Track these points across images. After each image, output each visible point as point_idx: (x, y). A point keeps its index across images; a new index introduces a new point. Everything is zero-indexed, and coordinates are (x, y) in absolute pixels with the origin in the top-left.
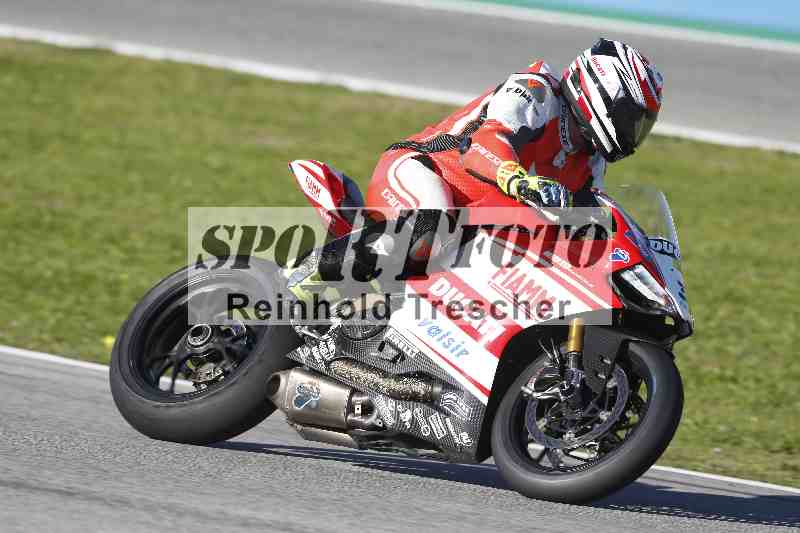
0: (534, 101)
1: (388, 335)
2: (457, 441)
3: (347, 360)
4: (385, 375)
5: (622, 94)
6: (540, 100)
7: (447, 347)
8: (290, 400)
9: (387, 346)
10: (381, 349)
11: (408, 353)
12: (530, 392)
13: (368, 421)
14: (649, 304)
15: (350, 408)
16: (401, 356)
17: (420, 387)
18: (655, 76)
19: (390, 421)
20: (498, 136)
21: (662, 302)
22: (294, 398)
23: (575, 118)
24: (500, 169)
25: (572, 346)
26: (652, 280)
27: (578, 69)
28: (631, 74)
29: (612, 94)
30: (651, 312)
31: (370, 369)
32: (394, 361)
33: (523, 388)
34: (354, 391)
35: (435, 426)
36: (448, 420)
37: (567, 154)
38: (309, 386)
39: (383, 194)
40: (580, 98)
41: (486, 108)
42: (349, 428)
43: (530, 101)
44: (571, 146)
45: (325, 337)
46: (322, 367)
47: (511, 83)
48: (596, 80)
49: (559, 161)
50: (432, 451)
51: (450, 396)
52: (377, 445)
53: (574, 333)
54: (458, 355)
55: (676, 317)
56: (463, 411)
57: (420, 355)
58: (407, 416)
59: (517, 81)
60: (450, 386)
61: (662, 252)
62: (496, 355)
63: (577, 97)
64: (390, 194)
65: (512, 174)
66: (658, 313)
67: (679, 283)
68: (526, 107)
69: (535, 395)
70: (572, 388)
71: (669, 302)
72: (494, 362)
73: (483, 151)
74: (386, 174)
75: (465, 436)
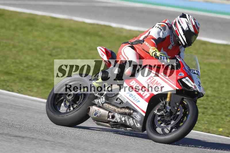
0: (163, 30)
1: (118, 96)
2: (137, 126)
3: (108, 103)
4: (118, 107)
5: (187, 29)
6: (165, 30)
7: (134, 100)
8: (92, 114)
9: (118, 99)
10: (117, 100)
11: (124, 101)
12: (156, 113)
13: (113, 120)
14: (190, 88)
15: (109, 117)
16: (122, 102)
17: (127, 111)
18: (197, 24)
19: (119, 121)
20: (152, 40)
21: (193, 87)
22: (94, 113)
23: (175, 35)
24: (150, 49)
25: (168, 100)
26: (190, 81)
27: (176, 22)
28: (190, 23)
29: (185, 29)
30: (190, 90)
31: (114, 105)
32: (120, 103)
33: (154, 111)
34: (110, 112)
35: (131, 122)
36: (134, 120)
37: (172, 45)
38: (98, 110)
39: (120, 56)
40: (176, 30)
41: (150, 32)
42: (108, 122)
43: (161, 30)
44: (173, 43)
45: (102, 97)
46: (101, 105)
47: (157, 25)
48: (180, 25)
49: (170, 47)
50: (130, 129)
51: (135, 113)
52: (116, 127)
53: (169, 96)
54: (137, 102)
55: (198, 91)
56: (138, 118)
57: (127, 102)
58: (123, 119)
59: (158, 25)
60: (135, 111)
61: (194, 73)
62: (147, 102)
63: (175, 29)
64: (122, 57)
65: (154, 51)
66: (192, 90)
67: (199, 82)
68: (160, 32)
69: (157, 113)
70: (167, 112)
71: (195, 87)
72: (147, 104)
73: (147, 44)
74: (121, 51)
75: (139, 124)
